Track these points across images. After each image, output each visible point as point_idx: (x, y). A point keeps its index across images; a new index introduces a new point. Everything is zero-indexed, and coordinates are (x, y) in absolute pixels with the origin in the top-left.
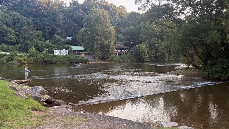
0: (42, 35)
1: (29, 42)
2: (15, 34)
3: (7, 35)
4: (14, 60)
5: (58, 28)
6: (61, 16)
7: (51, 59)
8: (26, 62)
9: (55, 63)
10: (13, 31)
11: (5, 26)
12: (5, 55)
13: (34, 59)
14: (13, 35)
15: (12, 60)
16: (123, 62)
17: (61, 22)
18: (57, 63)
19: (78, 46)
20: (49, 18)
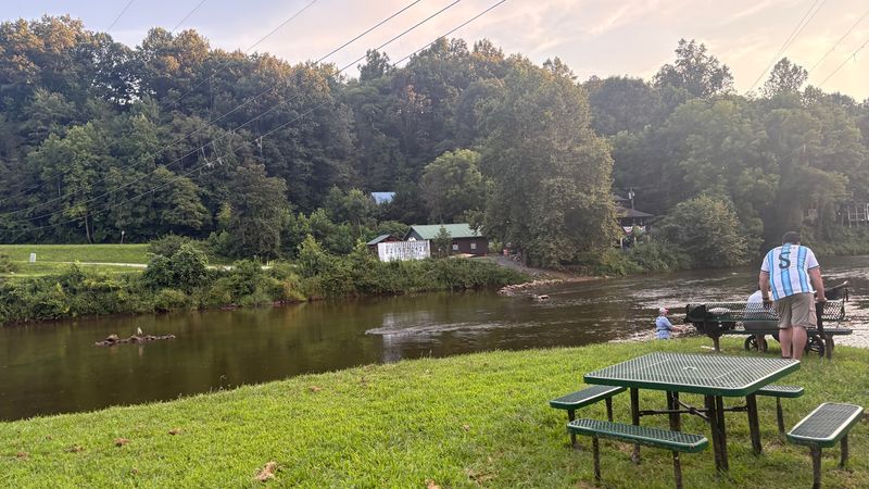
0: (285, 193)
1: (260, 219)
2: (199, 196)
3: (175, 202)
4: (259, 290)
5: (336, 163)
6: (347, 117)
7: (384, 279)
8: (301, 297)
9: (400, 293)
10: (193, 187)
11: (162, 170)
12: (220, 274)
13: (323, 282)
14: (192, 201)
15: (252, 291)
16: (644, 273)
17: (348, 138)
18: (406, 292)
19: (453, 223)
20: (304, 127)
